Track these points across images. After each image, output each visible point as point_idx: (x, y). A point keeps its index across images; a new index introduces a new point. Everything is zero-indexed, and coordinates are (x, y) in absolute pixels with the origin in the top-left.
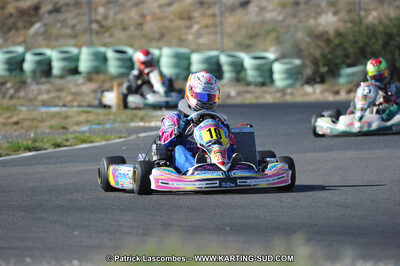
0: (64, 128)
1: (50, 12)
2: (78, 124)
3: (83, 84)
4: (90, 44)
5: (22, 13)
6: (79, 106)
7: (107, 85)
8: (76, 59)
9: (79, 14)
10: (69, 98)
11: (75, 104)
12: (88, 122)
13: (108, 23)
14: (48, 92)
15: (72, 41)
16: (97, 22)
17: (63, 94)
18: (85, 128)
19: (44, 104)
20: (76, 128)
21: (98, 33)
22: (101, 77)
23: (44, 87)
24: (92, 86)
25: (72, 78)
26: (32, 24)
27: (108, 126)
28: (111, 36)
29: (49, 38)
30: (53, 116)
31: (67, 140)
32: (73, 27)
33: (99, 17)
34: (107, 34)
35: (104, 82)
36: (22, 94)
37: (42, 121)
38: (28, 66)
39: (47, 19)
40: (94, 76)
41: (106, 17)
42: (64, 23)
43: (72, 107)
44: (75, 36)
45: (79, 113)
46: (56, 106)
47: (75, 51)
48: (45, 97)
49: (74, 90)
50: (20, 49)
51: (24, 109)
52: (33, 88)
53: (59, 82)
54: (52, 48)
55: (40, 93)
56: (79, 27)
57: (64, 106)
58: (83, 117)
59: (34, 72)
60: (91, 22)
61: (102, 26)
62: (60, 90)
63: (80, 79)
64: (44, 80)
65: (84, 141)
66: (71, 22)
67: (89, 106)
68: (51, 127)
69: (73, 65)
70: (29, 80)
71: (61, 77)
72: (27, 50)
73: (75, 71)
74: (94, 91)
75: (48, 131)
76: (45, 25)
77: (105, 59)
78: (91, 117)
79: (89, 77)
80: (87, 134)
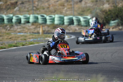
0: (25, 40)
1: (21, 4)
2: (30, 38)
3: (31, 26)
4: (33, 14)
5: (12, 4)
6: (30, 33)
7: (38, 26)
8: (29, 18)
9: (29, 5)
10: (27, 30)
11: (28, 32)
12: (33, 38)
13: (38, 7)
14: (20, 28)
15: (27, 13)
16: (35, 7)
17: (25, 29)
18: (32, 40)
19: (19, 32)
20: (29, 40)
21: (35, 10)
22: (36, 24)
23: (19, 27)
24: (34, 27)
25: (27, 24)
26: (15, 7)
27: (39, 39)
28: (40, 11)
29: (20, 12)
30: (22, 36)
31: (26, 44)
32: (28, 8)
33: (36, 5)
34: (38, 11)
35: (37, 25)
36: (12, 29)
37: (18, 37)
38: (14, 20)
39: (20, 6)
40: (34, 24)
41: (38, 5)
42: (25, 7)
43: (28, 33)
44: (28, 11)
45: (30, 35)
46: (23, 33)
47: (28, 16)
48: (19, 30)
49: (28, 28)
50: (11, 15)
51: (13, 34)
52: (16, 27)
53: (23, 26)
54: (21, 15)
55: (18, 29)
56: (30, 9)
57: (25, 33)
58: (31, 36)
59: (16, 22)
60: (33, 7)
61: (37, 8)
62: (24, 28)
63: (30, 24)
64: (19, 25)
65: (32, 44)
66: (27, 7)
67: (33, 33)
68: (21, 40)
69: (28, 20)
70: (14, 25)
71: (24, 24)
72: (14, 15)
73: (28, 22)
74: (35, 28)
75: (20, 41)
76: (19, 8)
77: (37, 18)
78: (34, 36)
79: (33, 24)
80: (33, 42)
